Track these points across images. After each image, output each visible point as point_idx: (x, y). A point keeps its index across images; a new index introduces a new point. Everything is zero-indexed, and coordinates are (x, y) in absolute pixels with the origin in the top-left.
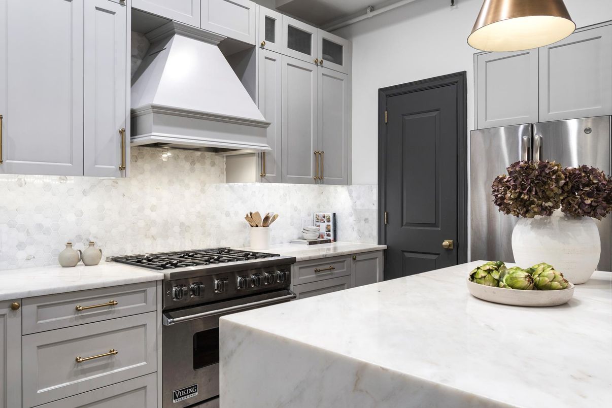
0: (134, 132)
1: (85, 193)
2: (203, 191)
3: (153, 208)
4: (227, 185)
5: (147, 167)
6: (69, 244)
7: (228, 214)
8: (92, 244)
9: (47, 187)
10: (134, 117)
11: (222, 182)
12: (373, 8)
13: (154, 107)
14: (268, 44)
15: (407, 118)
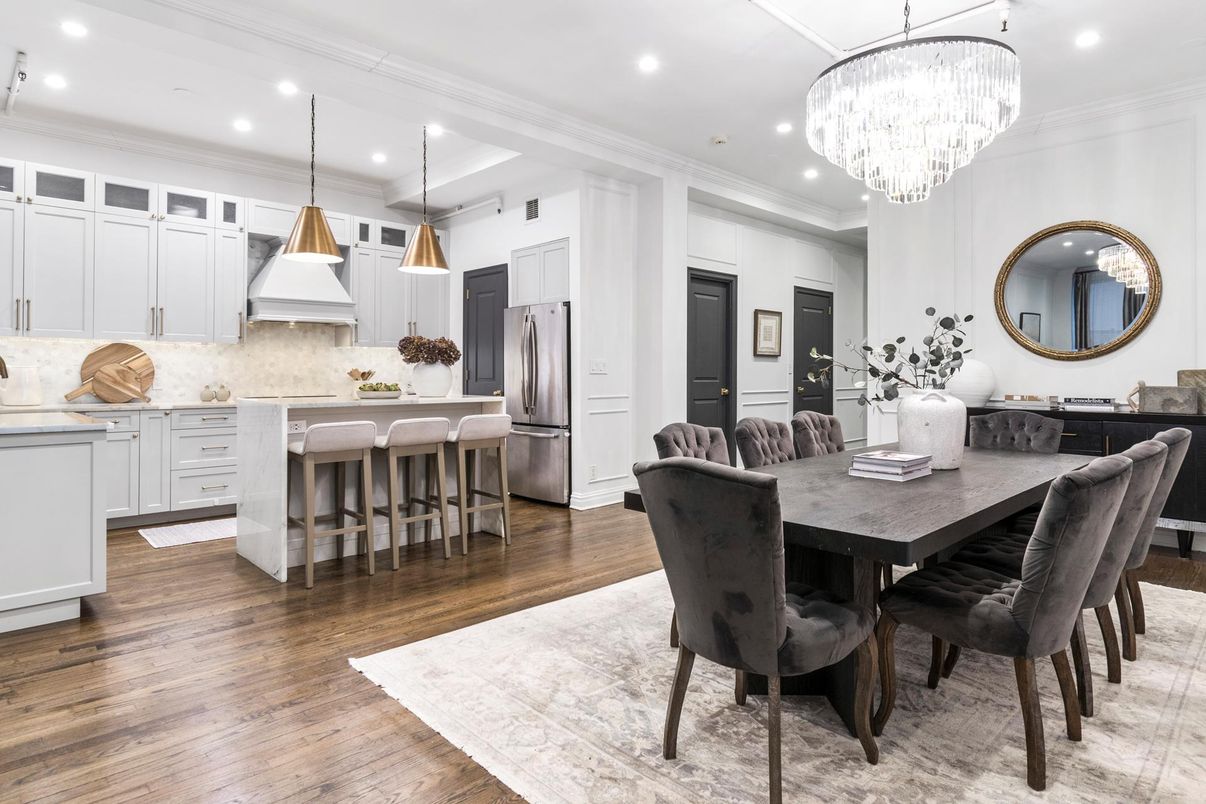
0: (249, 312)
1: (220, 353)
2: (314, 353)
3: (272, 365)
4: (335, 349)
5: (267, 335)
6: (207, 387)
7: (336, 371)
8: (223, 387)
9: (194, 349)
10: (249, 304)
11: (332, 346)
12: (461, 207)
13: (260, 298)
14: (362, 244)
15: (481, 296)
